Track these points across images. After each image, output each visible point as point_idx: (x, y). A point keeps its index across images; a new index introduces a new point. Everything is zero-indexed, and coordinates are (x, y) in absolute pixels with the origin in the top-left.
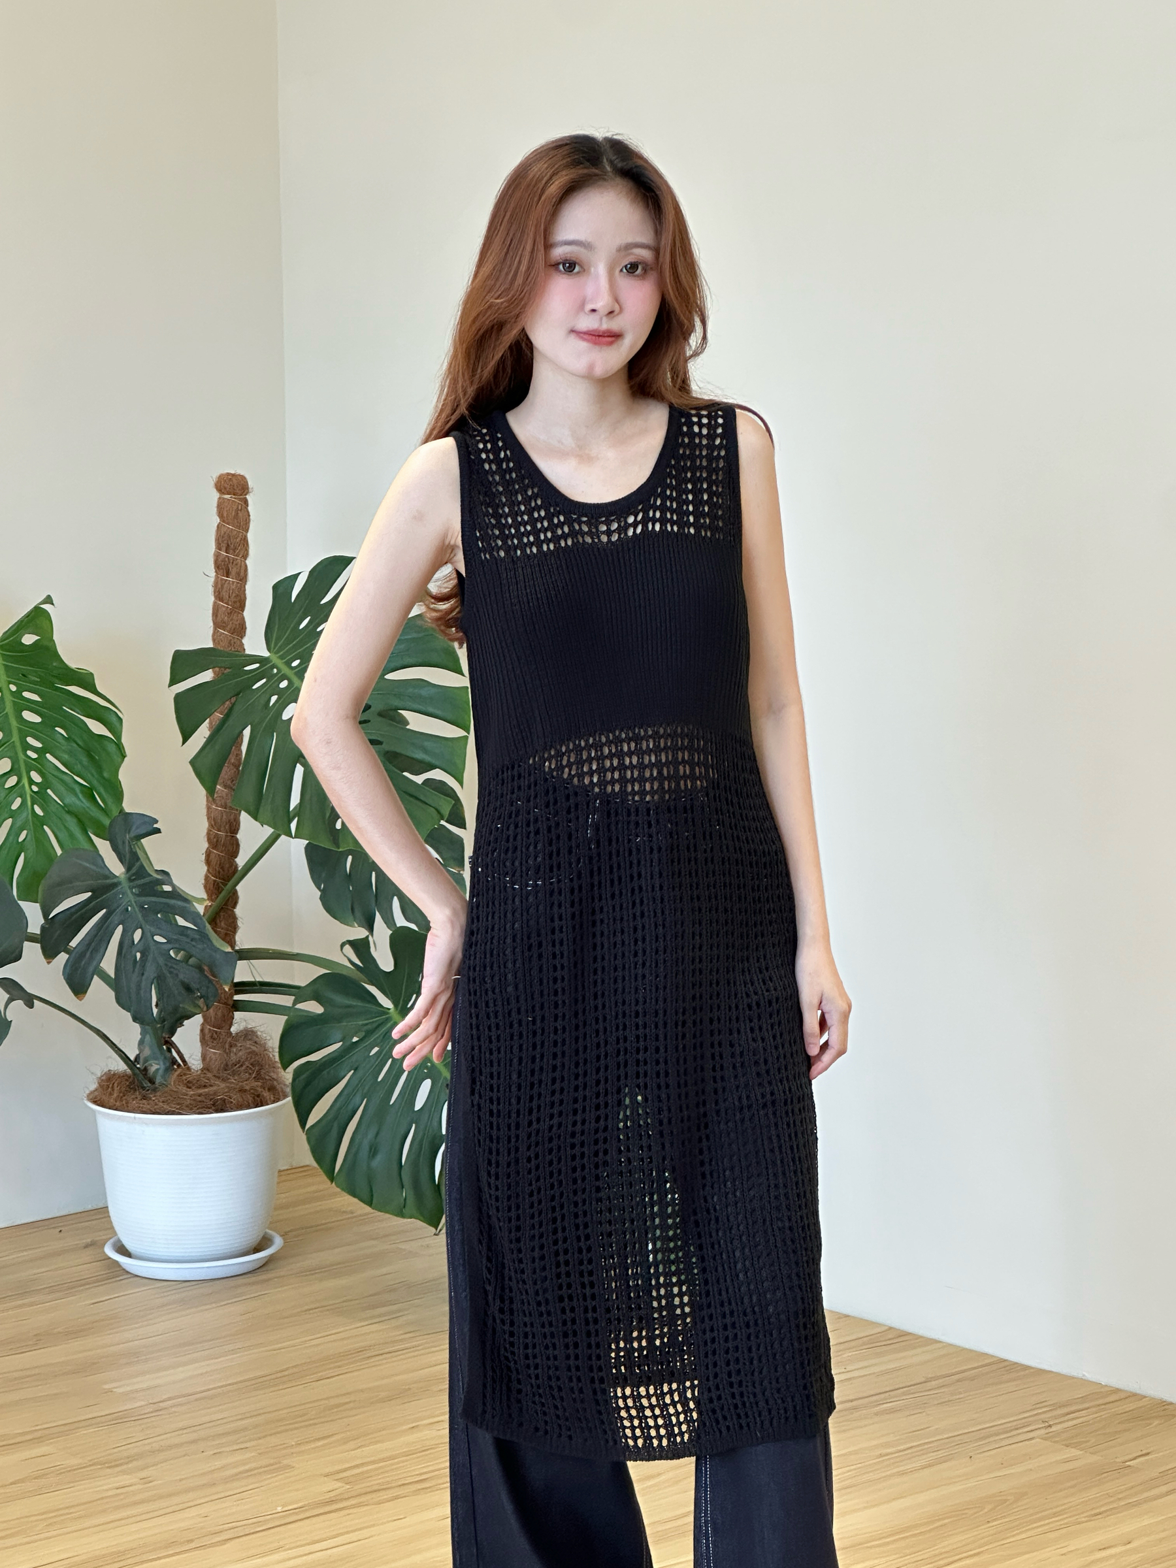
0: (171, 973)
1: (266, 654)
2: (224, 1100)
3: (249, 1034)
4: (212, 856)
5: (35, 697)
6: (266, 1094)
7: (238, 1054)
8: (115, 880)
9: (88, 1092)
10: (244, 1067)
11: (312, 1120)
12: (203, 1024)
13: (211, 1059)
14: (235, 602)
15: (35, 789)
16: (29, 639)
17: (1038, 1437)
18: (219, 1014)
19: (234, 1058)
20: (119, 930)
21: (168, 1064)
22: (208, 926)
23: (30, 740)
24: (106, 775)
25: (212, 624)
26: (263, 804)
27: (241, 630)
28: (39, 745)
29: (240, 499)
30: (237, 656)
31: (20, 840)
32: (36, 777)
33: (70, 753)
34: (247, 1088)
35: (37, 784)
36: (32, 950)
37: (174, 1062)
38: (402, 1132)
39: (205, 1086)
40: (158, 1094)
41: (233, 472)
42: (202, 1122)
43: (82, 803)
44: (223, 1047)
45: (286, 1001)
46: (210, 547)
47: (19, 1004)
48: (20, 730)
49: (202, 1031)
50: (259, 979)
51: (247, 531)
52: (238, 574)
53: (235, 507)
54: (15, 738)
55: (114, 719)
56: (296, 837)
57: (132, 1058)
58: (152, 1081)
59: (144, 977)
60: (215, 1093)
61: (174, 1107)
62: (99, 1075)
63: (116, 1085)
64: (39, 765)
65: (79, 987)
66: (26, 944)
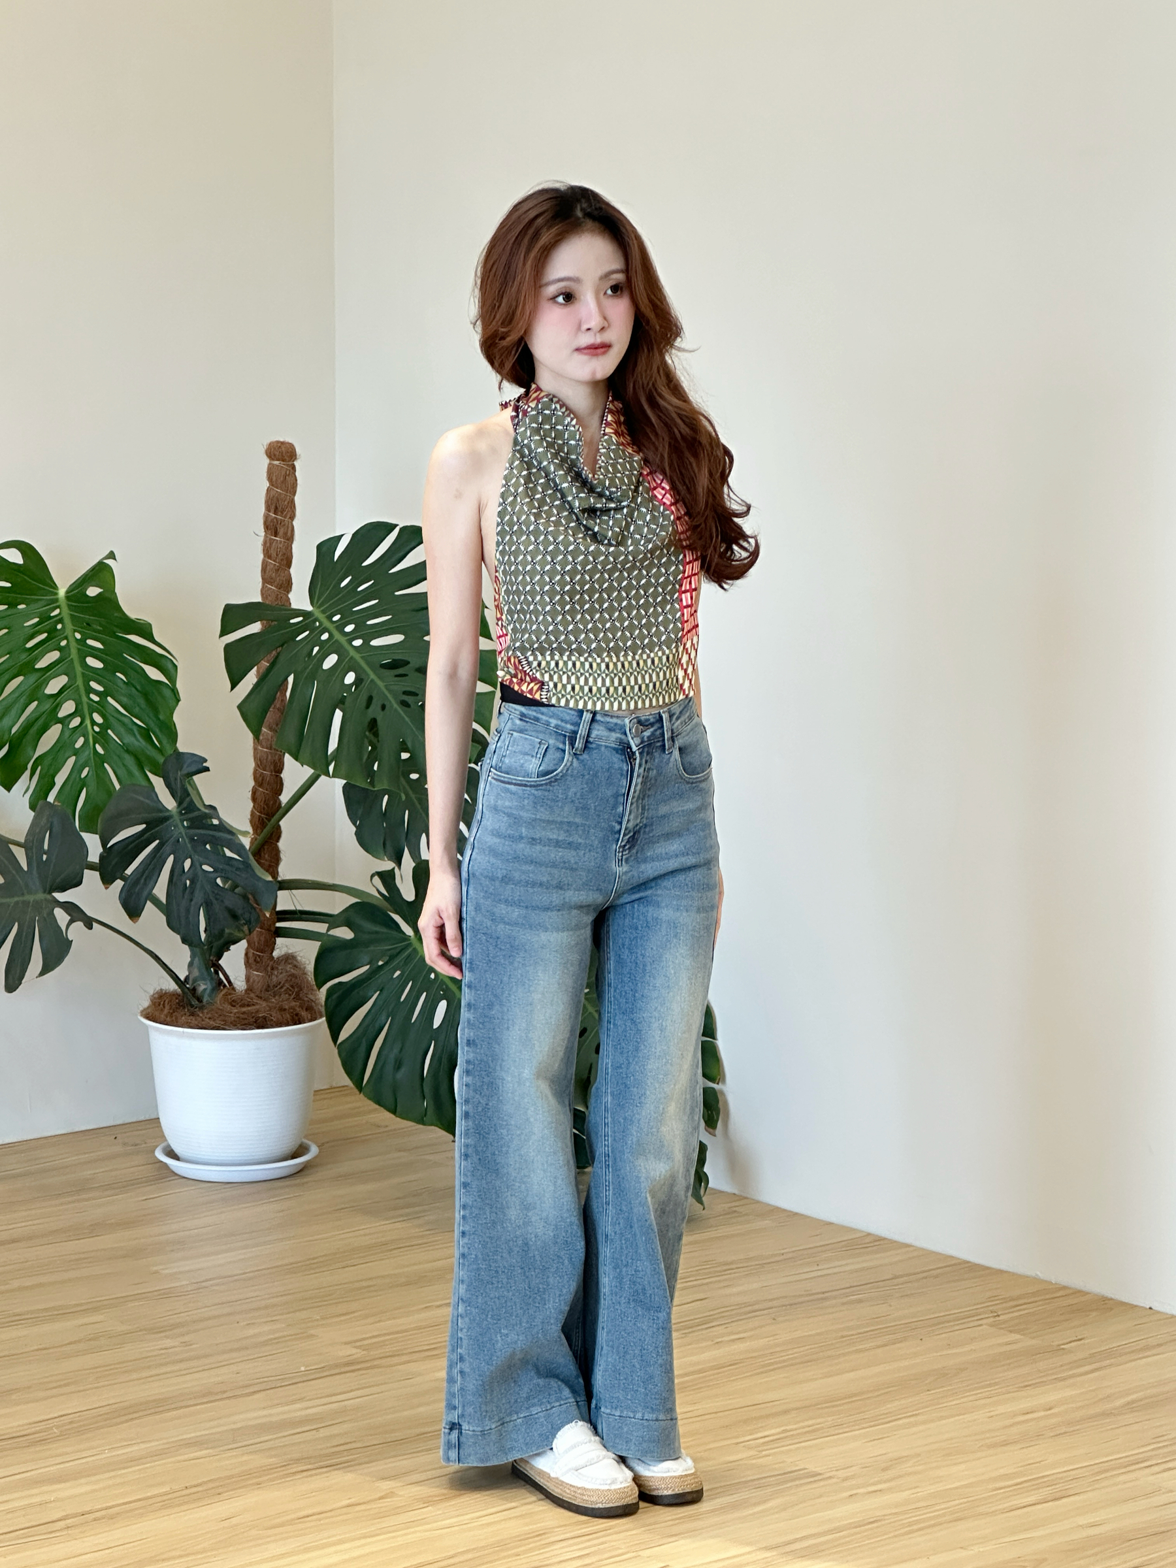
0: (217, 899)
1: (309, 608)
2: (265, 1018)
3: (289, 958)
4: (258, 794)
5: (98, 645)
6: (304, 1013)
7: (278, 977)
8: (167, 814)
9: (141, 1009)
10: (285, 988)
11: (343, 1036)
12: (247, 949)
13: (254, 981)
14: (282, 560)
15: (97, 729)
16: (92, 591)
17: (986, 1324)
18: (263, 939)
19: (275, 979)
20: (171, 859)
21: (214, 985)
22: (251, 857)
23: (93, 685)
24: (161, 717)
25: (261, 580)
26: (303, 746)
27: (287, 585)
28: (101, 689)
29: (288, 465)
30: (281, 610)
31: (83, 776)
32: (98, 719)
33: (130, 696)
34: (287, 1007)
35: (98, 725)
36: (91, 878)
37: (220, 982)
38: (424, 1046)
39: (248, 1006)
40: (206, 1011)
41: (282, 440)
42: (246, 1038)
43: (138, 743)
44: (266, 969)
45: (321, 928)
46: (259, 509)
47: (79, 925)
48: (83, 673)
49: (246, 954)
50: (299, 908)
51: (294, 493)
52: (286, 534)
53: (283, 473)
54: (80, 682)
55: (170, 666)
56: (334, 776)
57: (182, 978)
58: (200, 1000)
59: (193, 903)
60: (257, 1011)
61: (218, 1023)
62: (152, 993)
63: (167, 1002)
64: (102, 708)
65: (133, 912)
66: (86, 871)
